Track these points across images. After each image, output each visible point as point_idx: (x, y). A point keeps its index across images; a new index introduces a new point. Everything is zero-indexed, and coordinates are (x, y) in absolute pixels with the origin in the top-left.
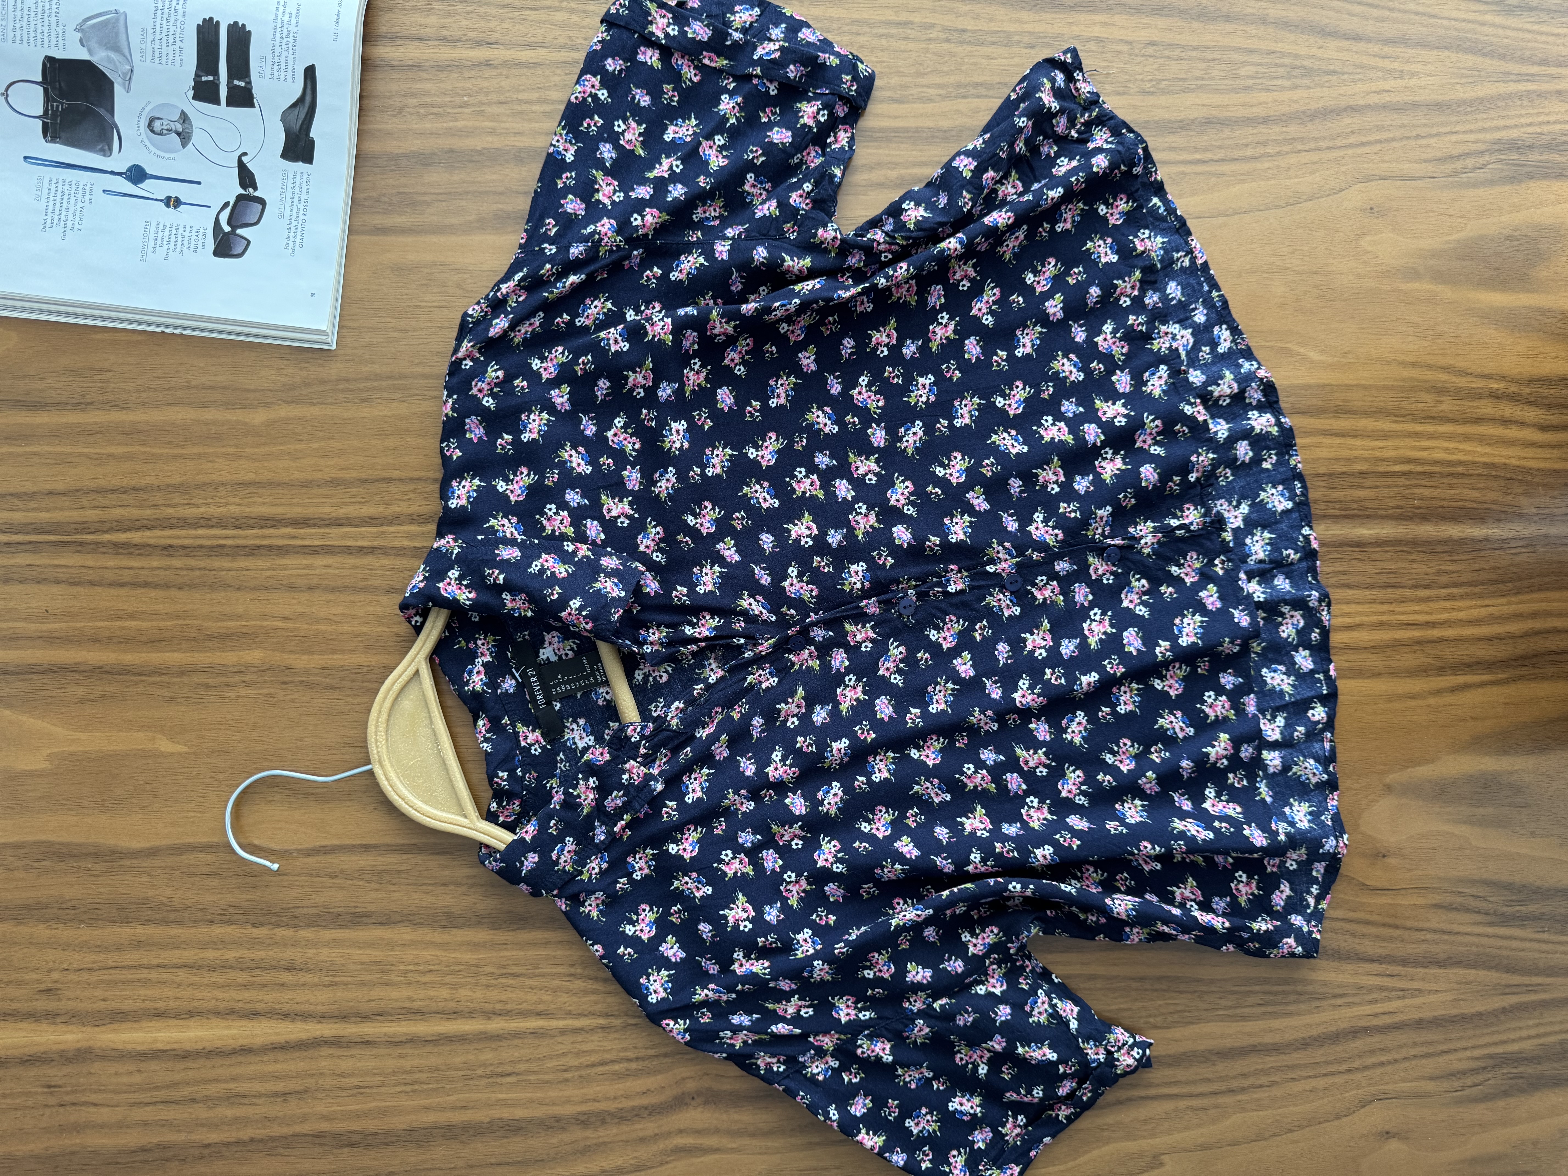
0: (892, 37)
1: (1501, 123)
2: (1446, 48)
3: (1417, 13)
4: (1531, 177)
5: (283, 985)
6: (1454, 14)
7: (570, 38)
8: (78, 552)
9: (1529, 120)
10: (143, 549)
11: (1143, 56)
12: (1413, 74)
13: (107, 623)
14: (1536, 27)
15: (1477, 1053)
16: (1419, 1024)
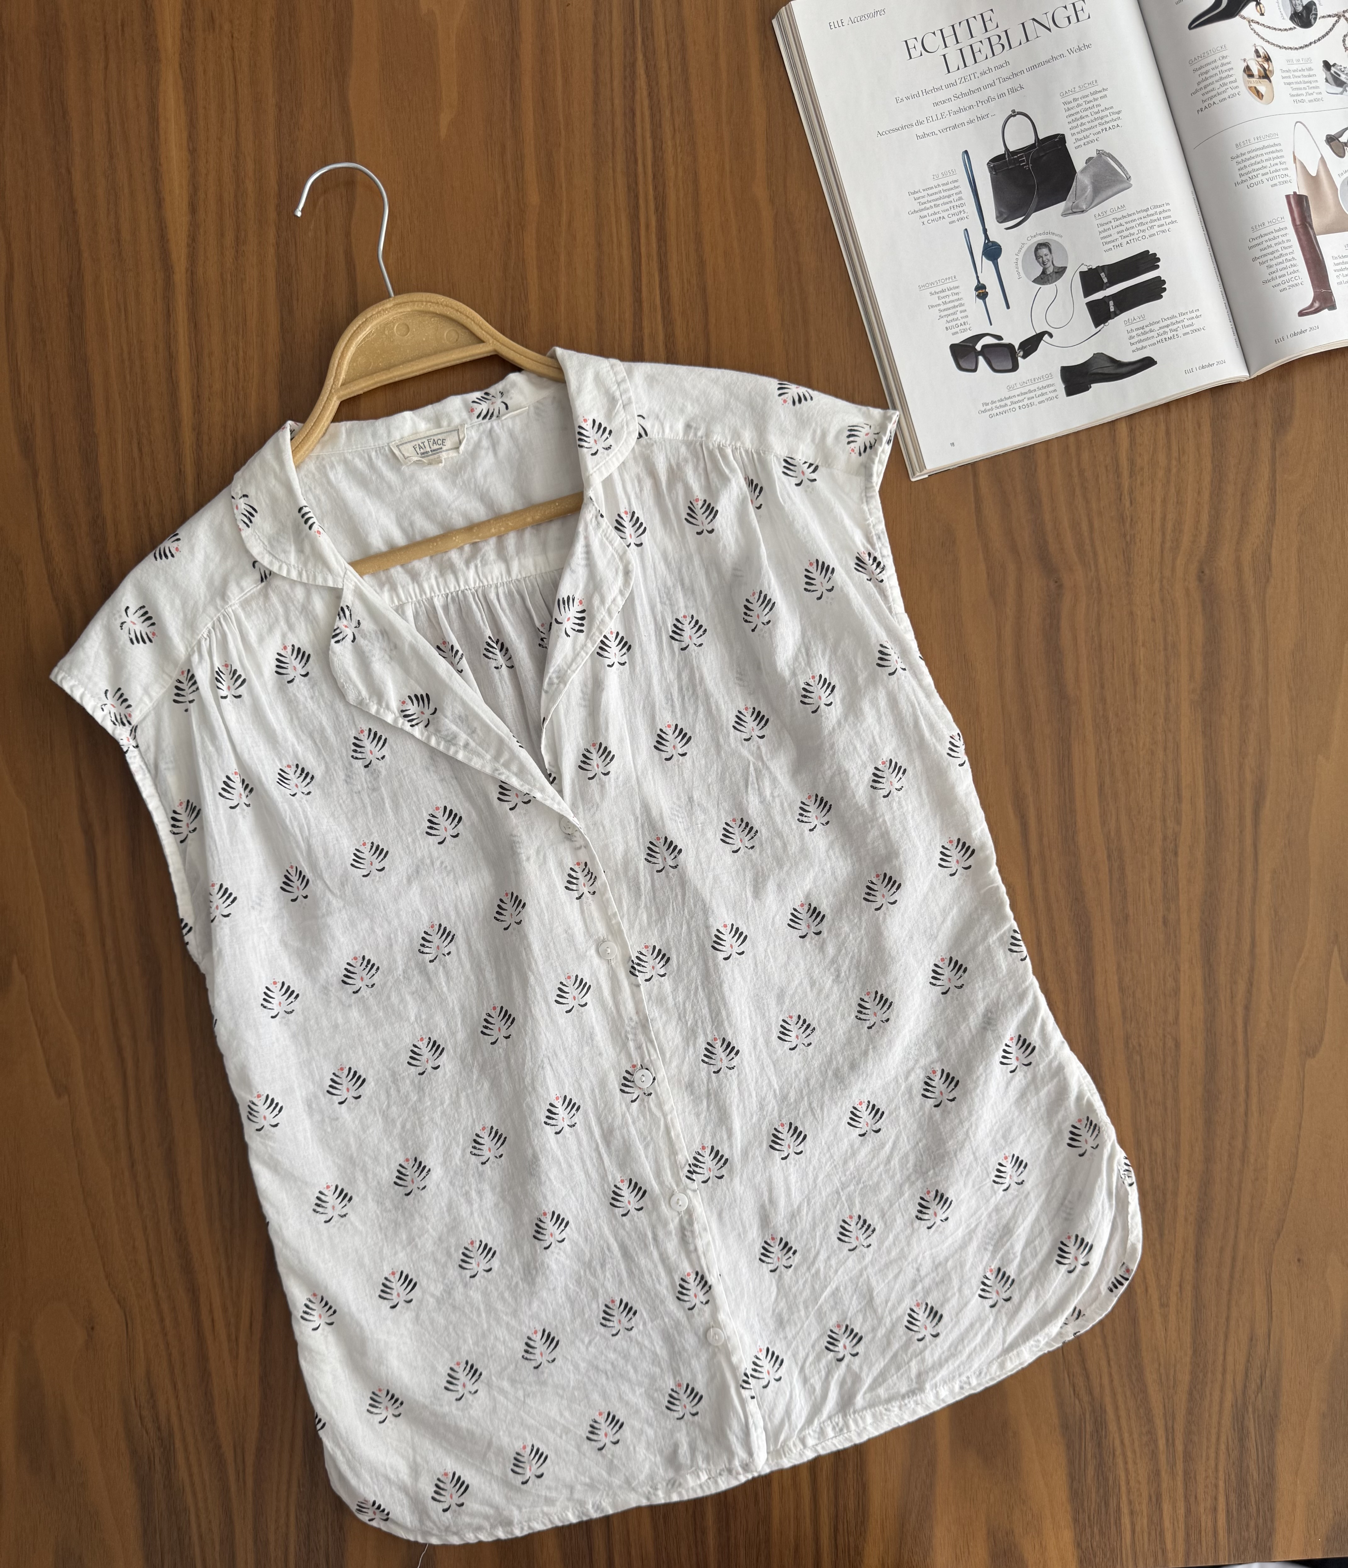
0: (1165, 782)
1: (1123, 1413)
2: (1195, 1351)
3: (1228, 1319)
4: (1069, 1446)
5: (222, 235)
6: (1230, 1359)
7: (1142, 469)
8: (625, 31)
9: (1127, 1442)
10: (630, 90)
11: (1164, 1036)
12: (1165, 1318)
13: (559, 59)
14: (1223, 1447)
15: (175, 1420)
16: (202, 1357)
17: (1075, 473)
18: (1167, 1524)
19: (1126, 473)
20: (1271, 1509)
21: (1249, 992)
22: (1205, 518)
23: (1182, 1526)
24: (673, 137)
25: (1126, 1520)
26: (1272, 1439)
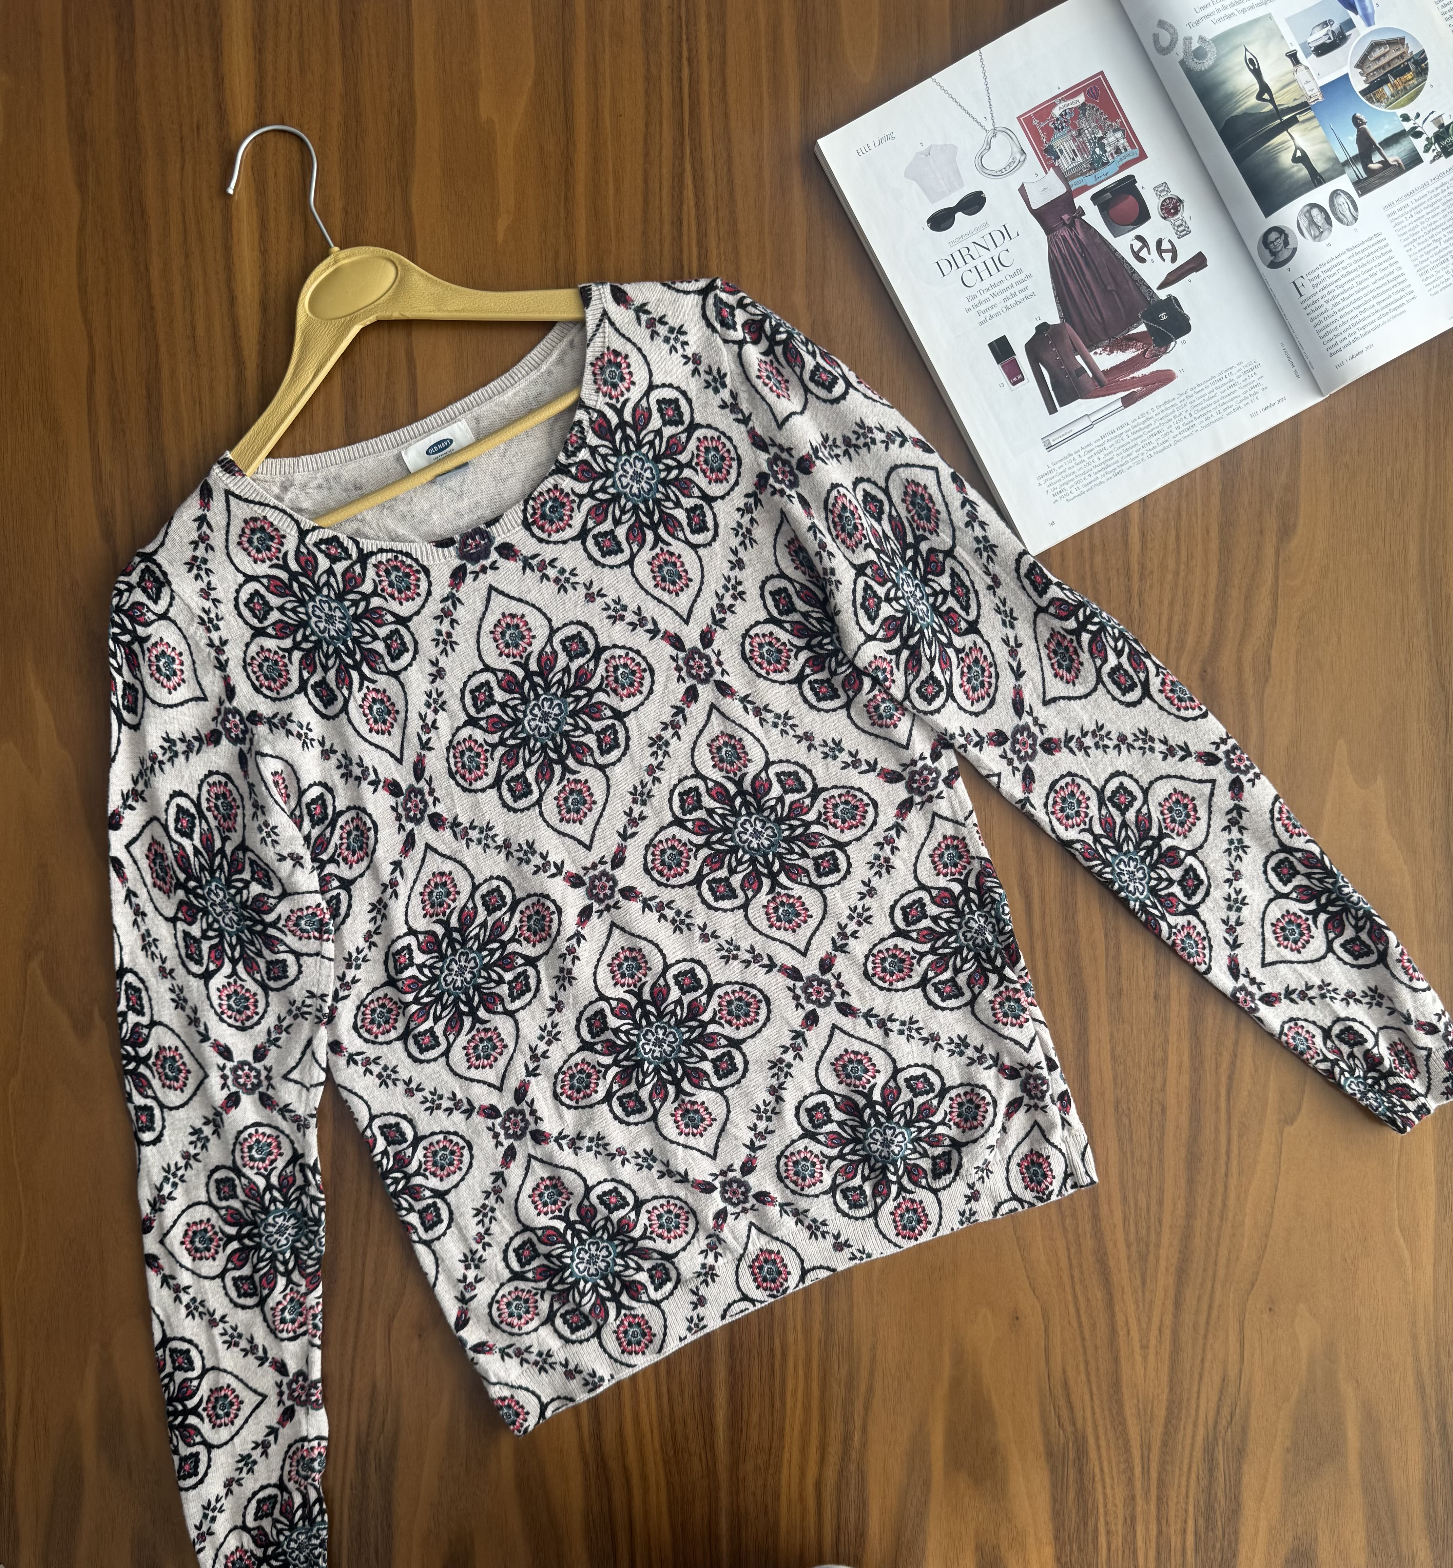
17: (1088, 576)
18: (1140, 1543)
19: (1136, 577)
20: (1236, 1533)
21: (1233, 1063)
22: (1210, 620)
23: (1153, 1545)
24: (718, 247)
25: (1102, 1539)
26: (1239, 1471)
